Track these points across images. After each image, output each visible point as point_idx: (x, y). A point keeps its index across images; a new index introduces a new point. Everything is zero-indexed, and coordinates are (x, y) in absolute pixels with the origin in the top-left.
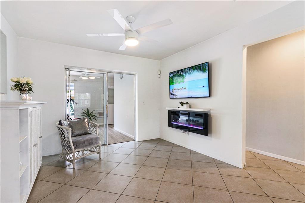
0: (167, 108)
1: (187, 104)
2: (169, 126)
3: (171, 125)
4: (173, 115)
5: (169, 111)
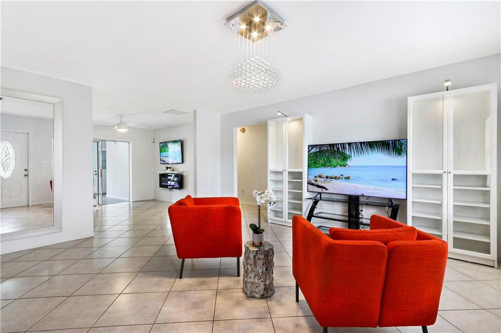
0: (158, 172)
1: (170, 168)
2: (160, 187)
3: (161, 186)
4: (163, 177)
5: (160, 174)
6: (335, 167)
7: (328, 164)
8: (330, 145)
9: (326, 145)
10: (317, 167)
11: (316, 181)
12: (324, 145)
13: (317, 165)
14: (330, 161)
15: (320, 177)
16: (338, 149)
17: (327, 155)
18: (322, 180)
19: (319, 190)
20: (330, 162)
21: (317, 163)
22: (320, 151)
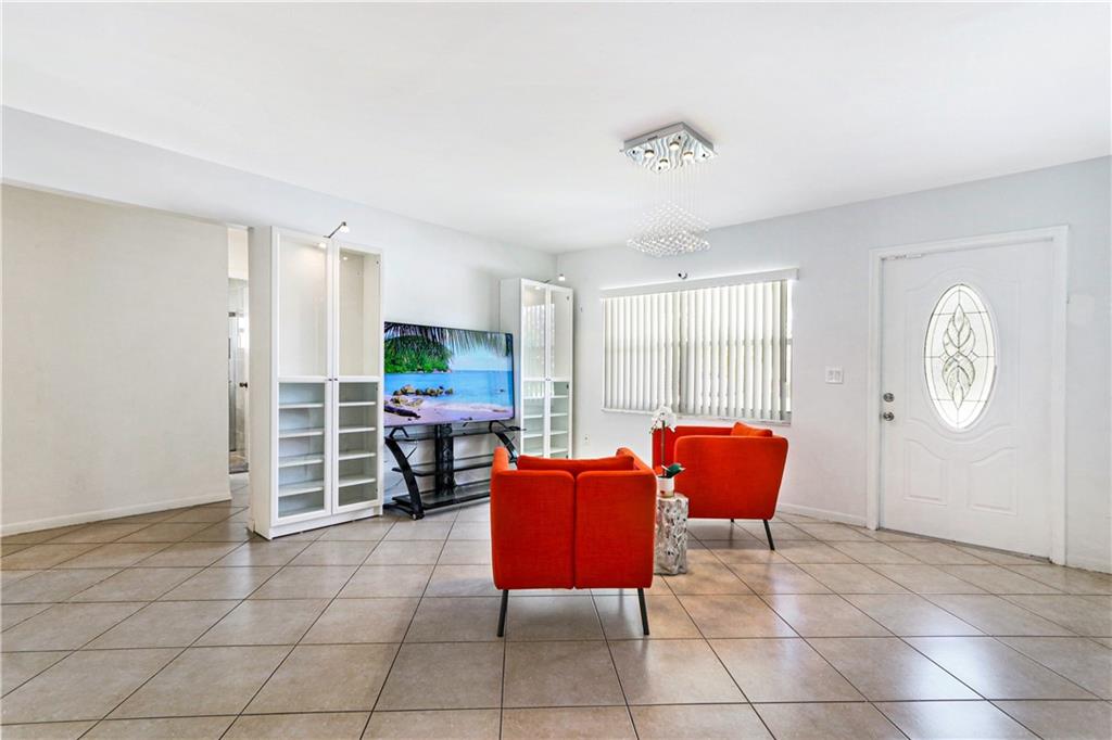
6: (430, 371)
7: (419, 367)
8: (421, 327)
9: (415, 326)
10: (397, 372)
11: (397, 402)
12: (409, 326)
13: (398, 368)
14: (422, 359)
15: (405, 393)
16: (434, 337)
17: (416, 347)
18: (410, 399)
19: (403, 420)
20: (421, 362)
21: (398, 362)
22: (402, 338)
